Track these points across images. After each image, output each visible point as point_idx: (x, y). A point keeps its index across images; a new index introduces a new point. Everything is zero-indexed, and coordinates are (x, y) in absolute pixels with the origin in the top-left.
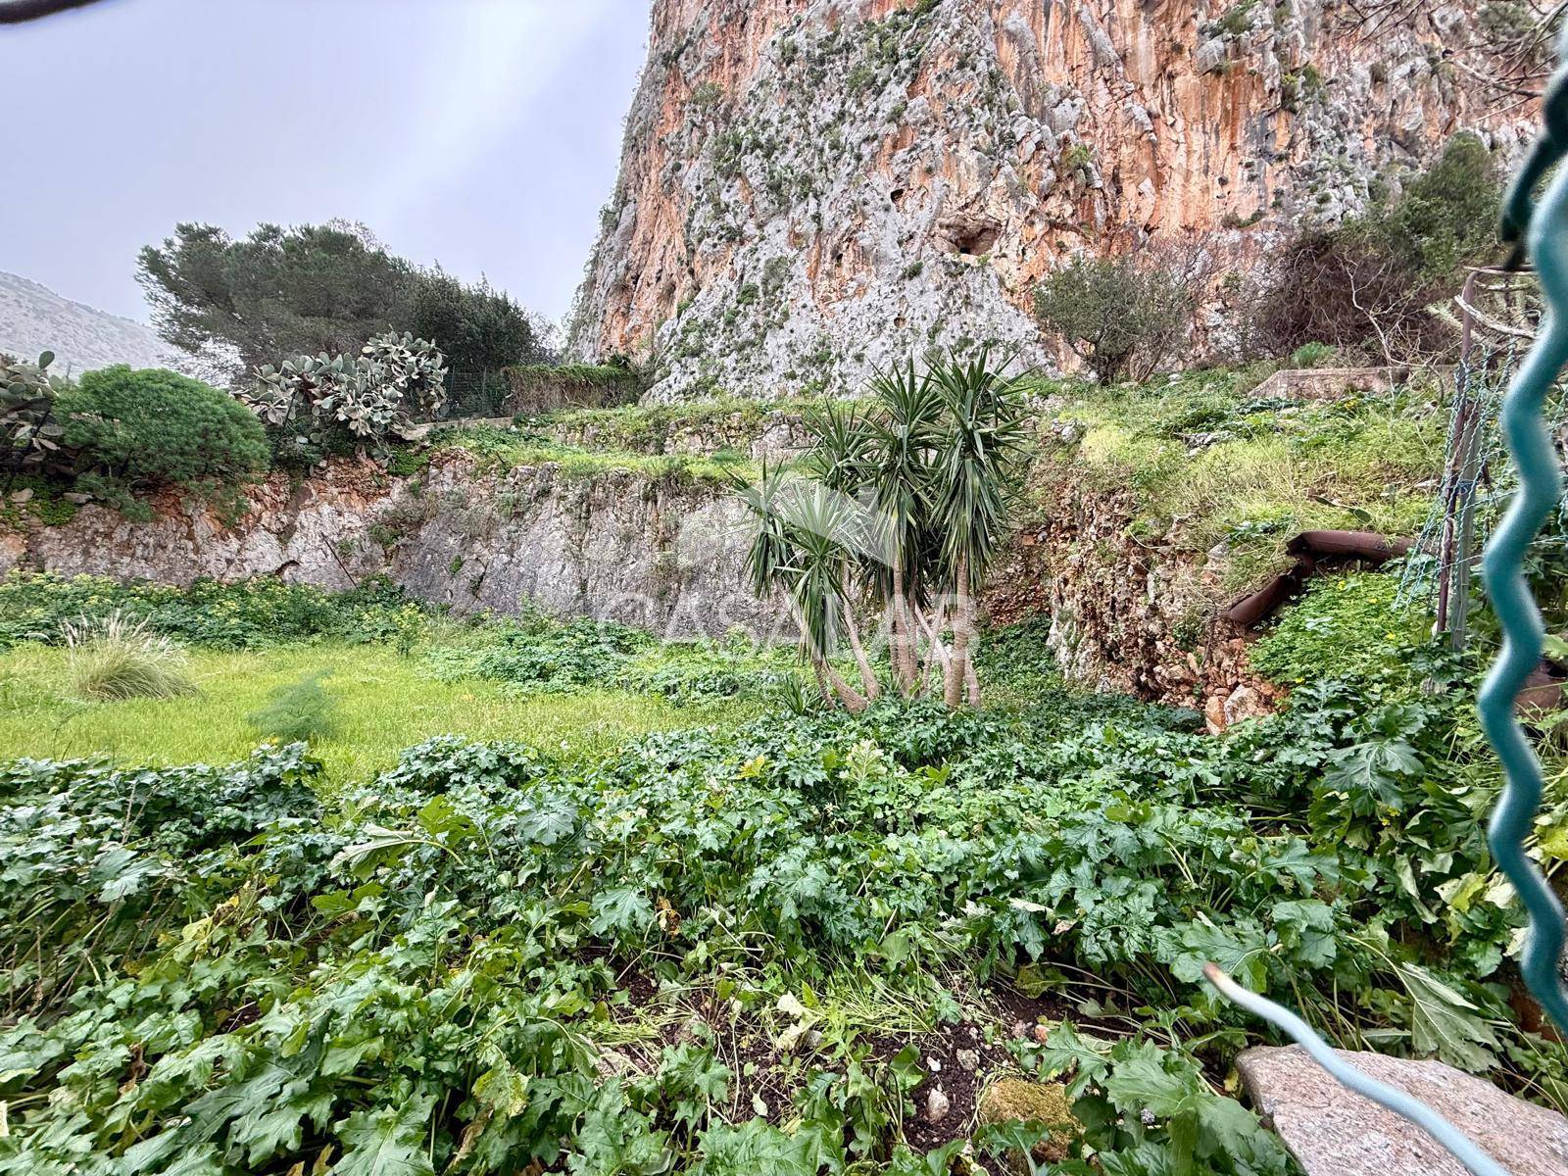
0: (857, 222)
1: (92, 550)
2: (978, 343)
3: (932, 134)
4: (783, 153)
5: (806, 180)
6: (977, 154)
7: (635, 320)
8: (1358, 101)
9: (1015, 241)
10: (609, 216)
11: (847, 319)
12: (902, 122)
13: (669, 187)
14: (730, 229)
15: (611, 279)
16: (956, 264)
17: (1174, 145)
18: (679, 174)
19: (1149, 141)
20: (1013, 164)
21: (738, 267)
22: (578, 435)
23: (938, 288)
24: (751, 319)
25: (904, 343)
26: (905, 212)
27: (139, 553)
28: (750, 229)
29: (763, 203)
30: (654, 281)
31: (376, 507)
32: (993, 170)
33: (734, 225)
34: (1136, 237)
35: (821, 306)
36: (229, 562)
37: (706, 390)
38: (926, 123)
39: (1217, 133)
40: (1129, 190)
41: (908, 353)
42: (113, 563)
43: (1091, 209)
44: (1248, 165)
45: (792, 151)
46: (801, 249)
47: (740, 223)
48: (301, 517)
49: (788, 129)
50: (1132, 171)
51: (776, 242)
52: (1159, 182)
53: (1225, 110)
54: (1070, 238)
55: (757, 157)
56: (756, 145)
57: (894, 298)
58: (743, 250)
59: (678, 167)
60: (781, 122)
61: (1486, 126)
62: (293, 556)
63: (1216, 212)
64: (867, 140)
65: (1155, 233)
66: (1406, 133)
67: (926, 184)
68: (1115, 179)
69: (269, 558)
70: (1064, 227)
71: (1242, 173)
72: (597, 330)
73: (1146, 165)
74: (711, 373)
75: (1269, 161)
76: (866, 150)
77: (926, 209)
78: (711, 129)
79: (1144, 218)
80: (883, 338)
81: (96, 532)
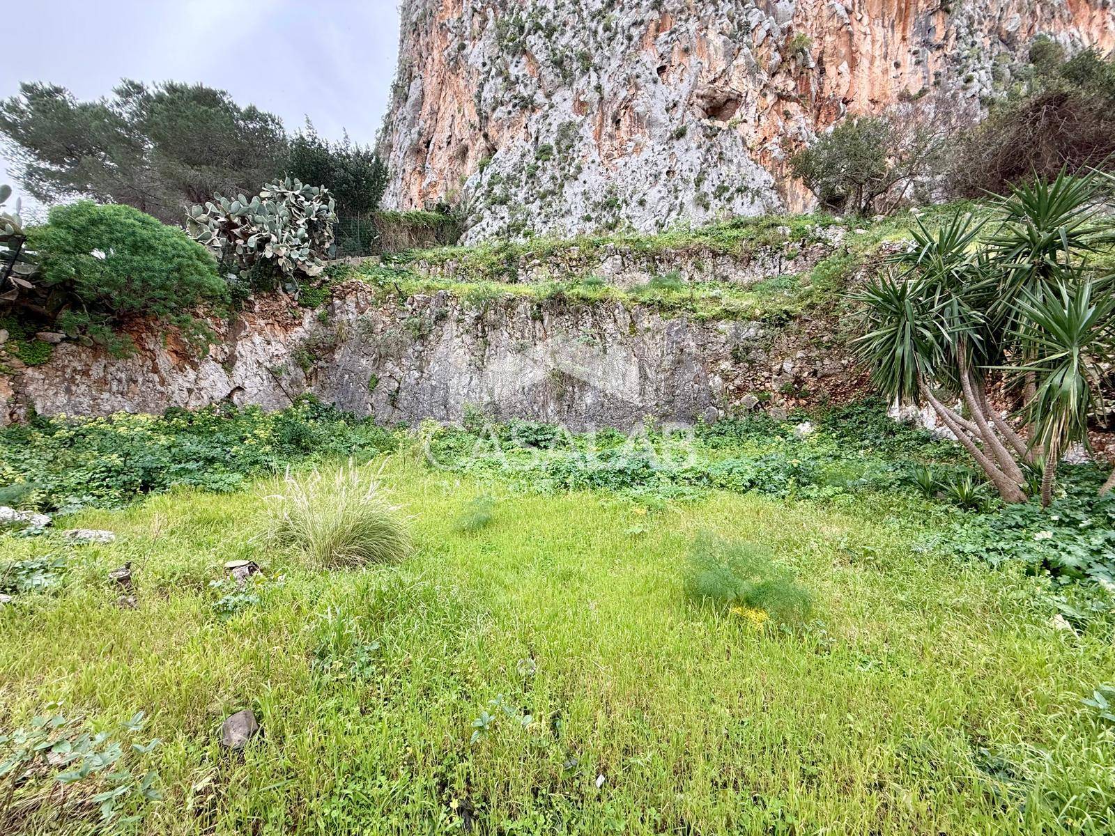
0: (631, 92)
1: (74, 388)
2: (732, 190)
3: (687, 20)
4: (563, 33)
5: (585, 57)
6: (723, 37)
7: (431, 177)
8: (980, 7)
9: (752, 110)
10: (398, 90)
11: (629, 172)
12: (662, 10)
13: (455, 63)
14: (523, 99)
15: (407, 144)
16: (711, 128)
17: (863, 36)
18: (465, 52)
19: (848, 32)
20: (750, 47)
21: (533, 130)
22: (439, 269)
23: (699, 147)
24: (549, 173)
25: (676, 190)
26: (669, 84)
27: (115, 388)
28: (540, 98)
29: (549, 75)
30: (445, 145)
31: (294, 336)
32: (736, 51)
33: (525, 95)
34: (838, 108)
35: (606, 162)
36: (190, 391)
37: (518, 231)
38: (681, 11)
39: (893, 27)
40: (831, 70)
41: (680, 199)
42: (94, 399)
43: (808, 84)
44: (915, 53)
45: (569, 33)
46: (587, 116)
47: (530, 93)
48: (239, 347)
49: (563, 15)
50: (833, 55)
51: (563, 109)
52: (853, 64)
53: (900, 9)
54: (793, 107)
55: (540, 37)
56: (538, 27)
57: (665, 154)
58: (534, 117)
59: (463, 47)
60: (556, 8)
61: (1052, 31)
62: (239, 382)
63: (893, 90)
64: (635, 24)
65: (851, 105)
66: (1009, 33)
67: (683, 61)
68: (820, 62)
69: (219, 385)
70: (788, 98)
71: (911, 59)
72: (398, 185)
73: (844, 50)
74: (520, 217)
75: (929, 49)
76: (635, 32)
77: (686, 82)
78: (491, 14)
79: (842, 92)
80: (658, 187)
81: (75, 370)
